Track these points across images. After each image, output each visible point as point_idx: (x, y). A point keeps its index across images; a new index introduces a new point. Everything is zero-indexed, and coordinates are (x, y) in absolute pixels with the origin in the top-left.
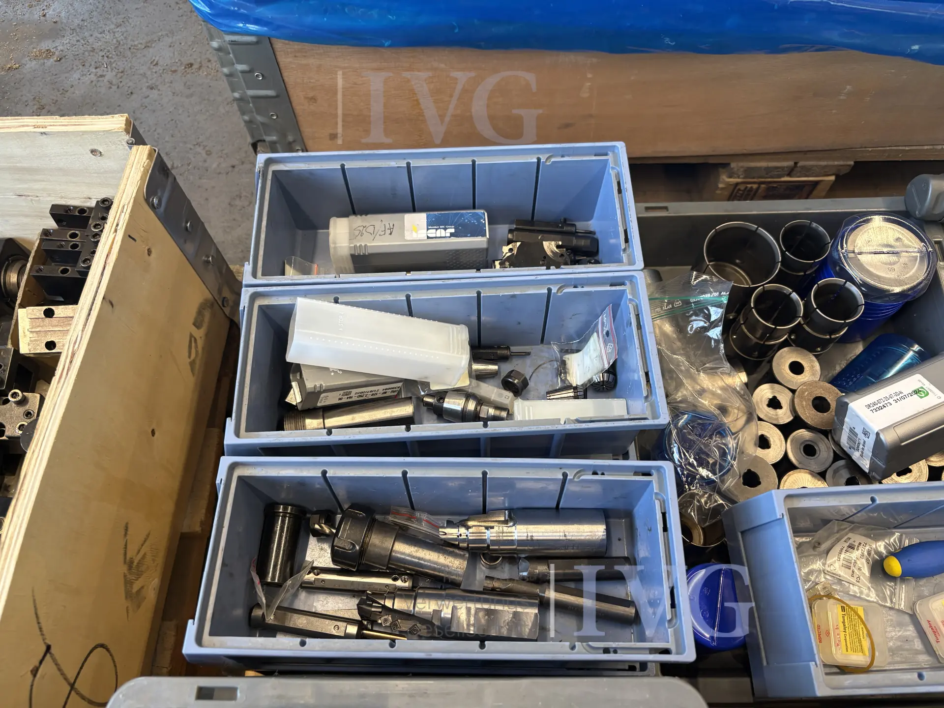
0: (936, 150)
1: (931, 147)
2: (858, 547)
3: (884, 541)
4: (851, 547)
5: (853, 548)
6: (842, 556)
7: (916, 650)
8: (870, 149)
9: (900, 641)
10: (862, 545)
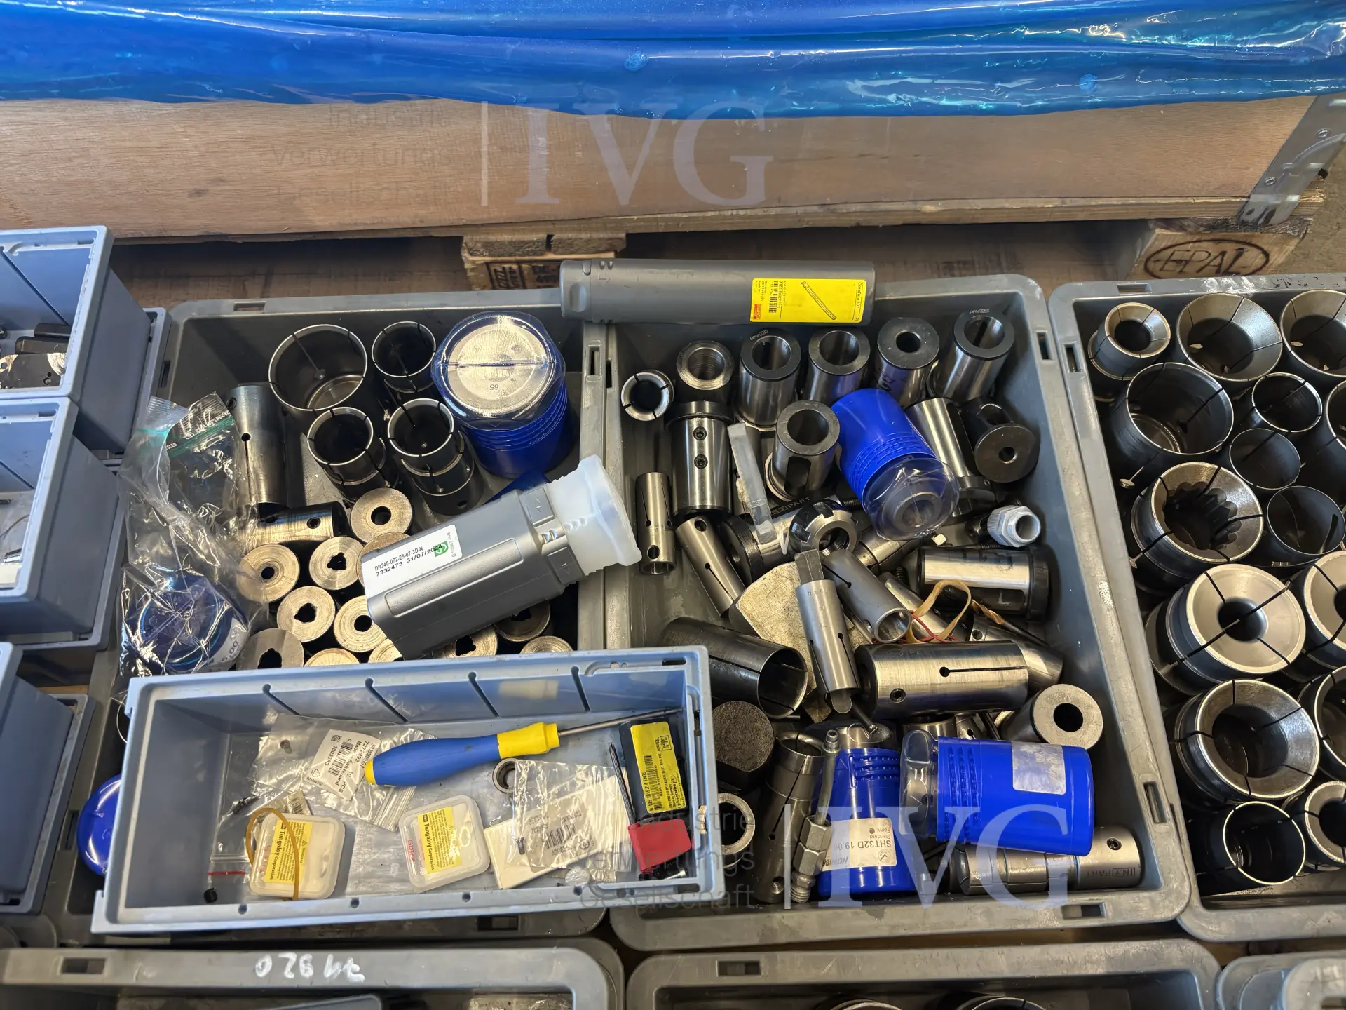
0: (725, 217)
1: (717, 213)
2: (357, 746)
3: (391, 739)
4: (347, 747)
5: (350, 749)
6: (334, 758)
7: (392, 877)
8: (635, 217)
9: (373, 866)
10: (362, 744)
